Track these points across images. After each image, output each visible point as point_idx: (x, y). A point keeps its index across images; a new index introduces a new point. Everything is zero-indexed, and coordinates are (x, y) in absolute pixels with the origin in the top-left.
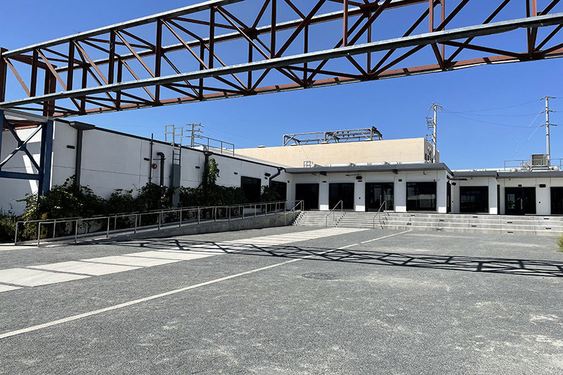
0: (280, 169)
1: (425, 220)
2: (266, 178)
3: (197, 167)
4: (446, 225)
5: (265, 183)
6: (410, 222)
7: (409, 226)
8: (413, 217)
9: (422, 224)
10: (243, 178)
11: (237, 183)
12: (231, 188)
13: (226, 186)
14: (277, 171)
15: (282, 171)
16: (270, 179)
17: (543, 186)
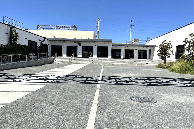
0: (45, 38)
1: (107, 61)
2: (39, 42)
3: (6, 34)
4: (115, 63)
5: (39, 44)
6: (102, 62)
7: (101, 63)
8: (102, 60)
9: (106, 62)
10: (29, 41)
11: (27, 44)
12: (24, 46)
13: (21, 45)
14: (43, 39)
15: (46, 39)
16: (41, 42)
17: (136, 49)
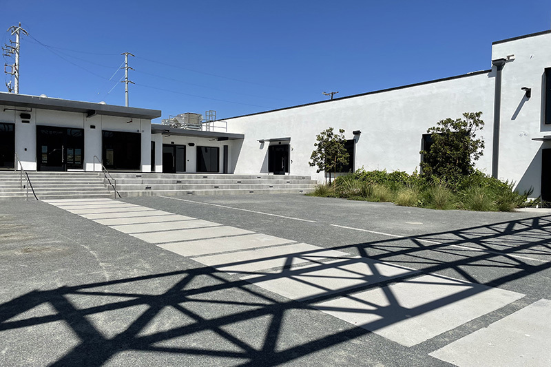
4: (190, 187)
17: (192, 145)
